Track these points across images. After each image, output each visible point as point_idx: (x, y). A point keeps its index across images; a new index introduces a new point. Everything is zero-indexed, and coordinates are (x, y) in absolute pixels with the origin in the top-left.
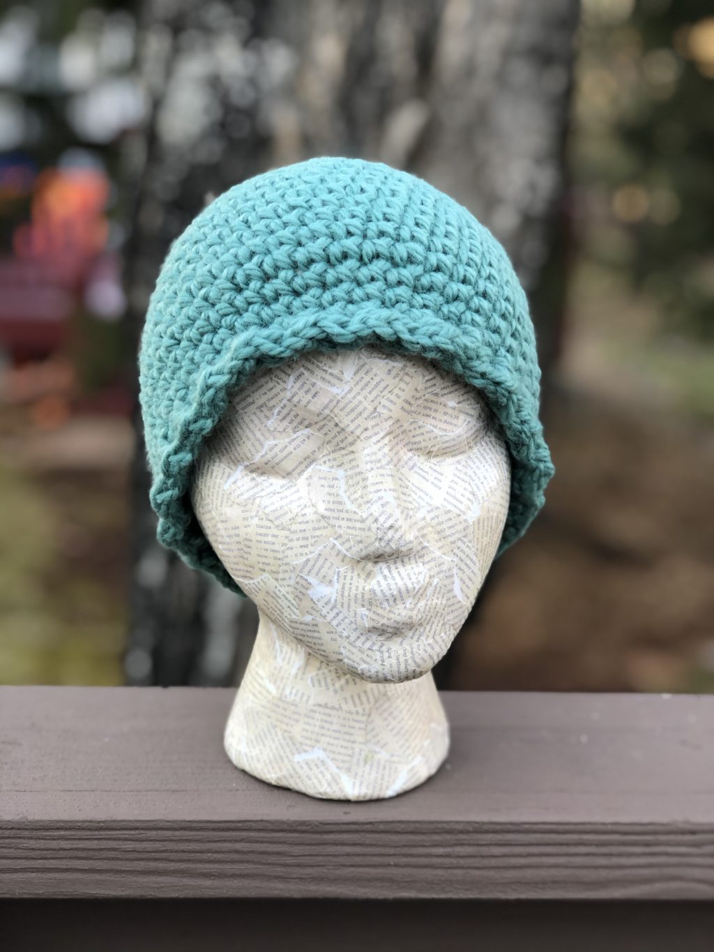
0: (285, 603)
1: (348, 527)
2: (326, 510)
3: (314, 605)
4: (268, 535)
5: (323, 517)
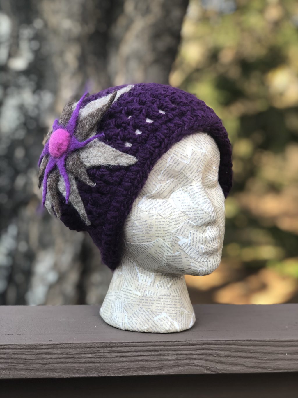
0: (166, 249)
1: (194, 214)
2: (183, 209)
3: (180, 248)
4: (160, 222)
5: (182, 212)
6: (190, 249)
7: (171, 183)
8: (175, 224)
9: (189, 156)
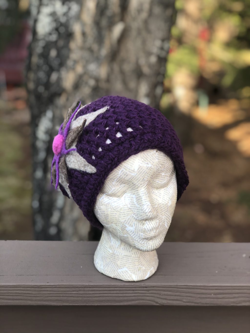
0: (118, 231)
2: (130, 206)
3: (127, 232)
4: (113, 214)
5: (130, 208)
6: (134, 234)
7: (123, 187)
8: (124, 217)
9: (136, 170)
